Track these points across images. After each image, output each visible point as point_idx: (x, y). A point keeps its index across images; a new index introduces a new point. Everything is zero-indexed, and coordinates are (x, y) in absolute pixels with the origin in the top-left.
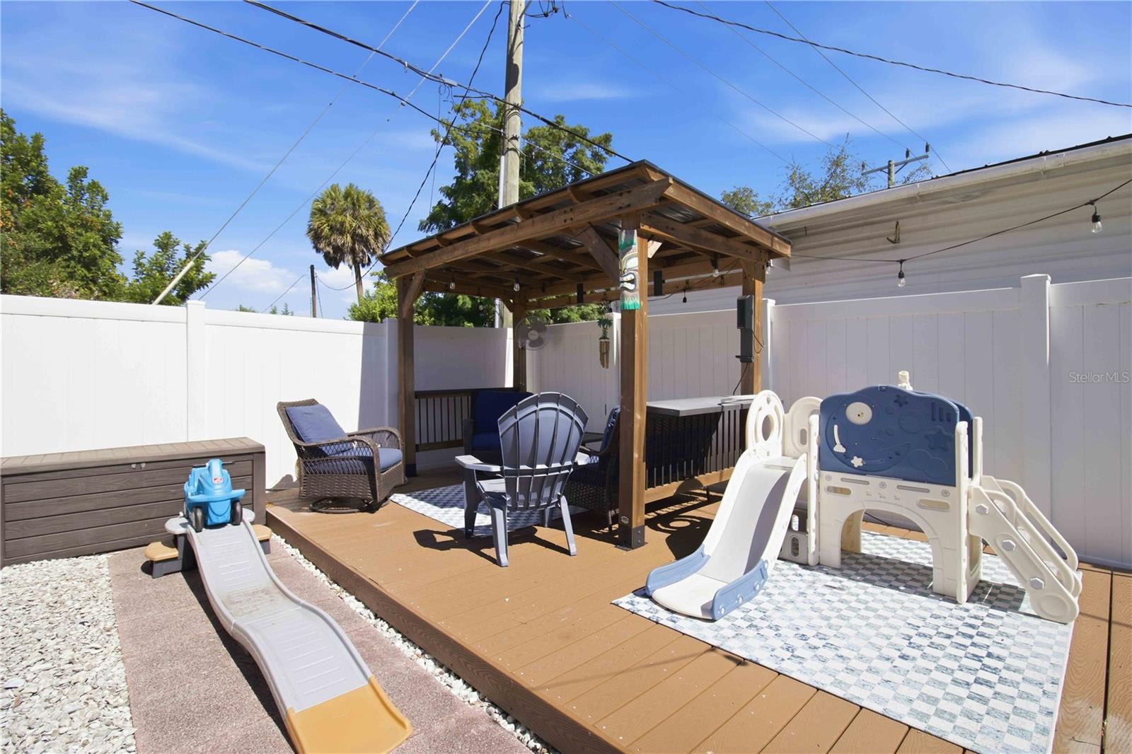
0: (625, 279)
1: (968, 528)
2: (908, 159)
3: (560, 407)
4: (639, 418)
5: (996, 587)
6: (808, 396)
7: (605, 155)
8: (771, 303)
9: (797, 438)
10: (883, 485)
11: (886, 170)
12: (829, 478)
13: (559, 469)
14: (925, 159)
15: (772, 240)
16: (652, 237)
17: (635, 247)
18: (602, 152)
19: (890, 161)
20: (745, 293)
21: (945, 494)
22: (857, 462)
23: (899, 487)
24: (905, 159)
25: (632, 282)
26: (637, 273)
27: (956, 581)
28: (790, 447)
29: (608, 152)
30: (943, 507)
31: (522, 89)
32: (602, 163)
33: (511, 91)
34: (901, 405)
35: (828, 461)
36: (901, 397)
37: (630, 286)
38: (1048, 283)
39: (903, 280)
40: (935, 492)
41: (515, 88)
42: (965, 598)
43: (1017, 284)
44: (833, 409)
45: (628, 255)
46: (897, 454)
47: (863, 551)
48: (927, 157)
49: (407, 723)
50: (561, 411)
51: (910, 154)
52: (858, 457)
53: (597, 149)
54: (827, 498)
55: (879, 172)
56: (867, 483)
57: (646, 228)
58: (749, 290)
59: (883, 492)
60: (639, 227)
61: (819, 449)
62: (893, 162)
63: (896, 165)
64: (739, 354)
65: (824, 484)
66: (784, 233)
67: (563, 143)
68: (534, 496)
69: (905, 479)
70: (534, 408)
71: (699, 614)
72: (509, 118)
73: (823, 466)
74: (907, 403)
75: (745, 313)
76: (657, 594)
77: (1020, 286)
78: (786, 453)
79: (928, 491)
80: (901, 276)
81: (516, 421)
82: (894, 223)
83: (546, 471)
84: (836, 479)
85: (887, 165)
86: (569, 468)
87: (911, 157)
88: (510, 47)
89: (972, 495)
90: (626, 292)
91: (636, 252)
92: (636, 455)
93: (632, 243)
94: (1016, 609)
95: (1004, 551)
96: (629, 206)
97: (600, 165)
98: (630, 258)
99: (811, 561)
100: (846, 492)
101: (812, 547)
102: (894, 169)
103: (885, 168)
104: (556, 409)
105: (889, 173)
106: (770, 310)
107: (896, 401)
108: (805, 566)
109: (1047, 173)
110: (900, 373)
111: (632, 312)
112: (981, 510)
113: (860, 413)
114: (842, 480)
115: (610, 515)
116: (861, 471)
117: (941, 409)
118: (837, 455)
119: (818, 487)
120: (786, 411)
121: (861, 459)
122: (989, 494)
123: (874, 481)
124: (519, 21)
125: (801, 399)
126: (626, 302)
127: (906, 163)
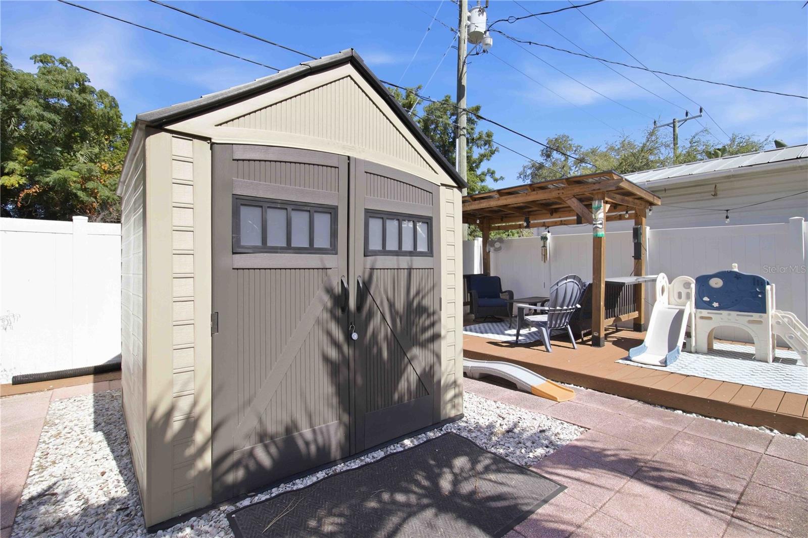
0: (598, 223)
1: (772, 331)
2: (687, 117)
3: (575, 281)
4: (603, 286)
5: (783, 359)
6: (682, 275)
7: (476, 120)
8: (648, 228)
9: (676, 296)
10: (729, 315)
11: (672, 125)
12: (701, 313)
13: (566, 310)
14: (700, 118)
15: (654, 198)
16: (607, 202)
17: (602, 208)
18: (474, 117)
19: (674, 119)
20: (636, 224)
21: (761, 317)
22: (716, 305)
23: (738, 315)
24: (685, 117)
25: (601, 224)
26: (603, 220)
27: (767, 354)
28: (672, 299)
29: (479, 117)
30: (760, 322)
31: (467, 100)
32: (474, 125)
33: (462, 101)
34: (738, 278)
35: (699, 305)
36: (737, 276)
37: (600, 226)
38: (803, 221)
39: (728, 220)
40: (756, 316)
41: (463, 99)
42: (771, 361)
43: (787, 222)
44: (703, 282)
45: (599, 212)
46: (736, 300)
47: (714, 348)
48: (701, 116)
49: (573, 391)
50: (576, 283)
51: (689, 114)
52: (716, 302)
53: (470, 115)
54: (700, 321)
55: (666, 127)
56: (721, 314)
57: (606, 199)
58: (638, 223)
59: (730, 317)
60: (604, 199)
61: (695, 299)
62: (677, 120)
63: (679, 122)
64: (633, 255)
65: (699, 315)
66: (653, 191)
67: (449, 113)
68: (559, 322)
69: (740, 311)
70: (565, 281)
71: (659, 364)
72: (460, 116)
73: (698, 306)
74: (740, 278)
75: (637, 233)
76: (633, 359)
77: (789, 222)
78: (670, 302)
79: (752, 316)
80: (727, 217)
81: (557, 287)
82: (714, 186)
83: (561, 310)
84: (705, 313)
85: (672, 121)
86: (573, 309)
87: (689, 116)
88: (460, 75)
89: (774, 316)
90: (598, 229)
91: (603, 211)
92: (602, 303)
93: (601, 206)
94: (795, 364)
95: (789, 339)
96: (599, 189)
97: (472, 126)
98: (600, 213)
99: (693, 350)
100: (710, 318)
101: (693, 344)
102: (677, 124)
103: (671, 124)
104: (573, 282)
105: (674, 127)
106: (648, 232)
107: (735, 277)
108: (691, 352)
109: (801, 167)
110: (733, 264)
111: (600, 238)
112: (778, 323)
113: (716, 283)
114: (708, 313)
115: (582, 334)
116: (717, 309)
117: (758, 281)
118: (705, 302)
119: (695, 317)
120: (670, 283)
121: (717, 304)
122: (782, 316)
123: (725, 313)
124: (465, 60)
125: (678, 277)
126: (598, 234)
127: (686, 120)
